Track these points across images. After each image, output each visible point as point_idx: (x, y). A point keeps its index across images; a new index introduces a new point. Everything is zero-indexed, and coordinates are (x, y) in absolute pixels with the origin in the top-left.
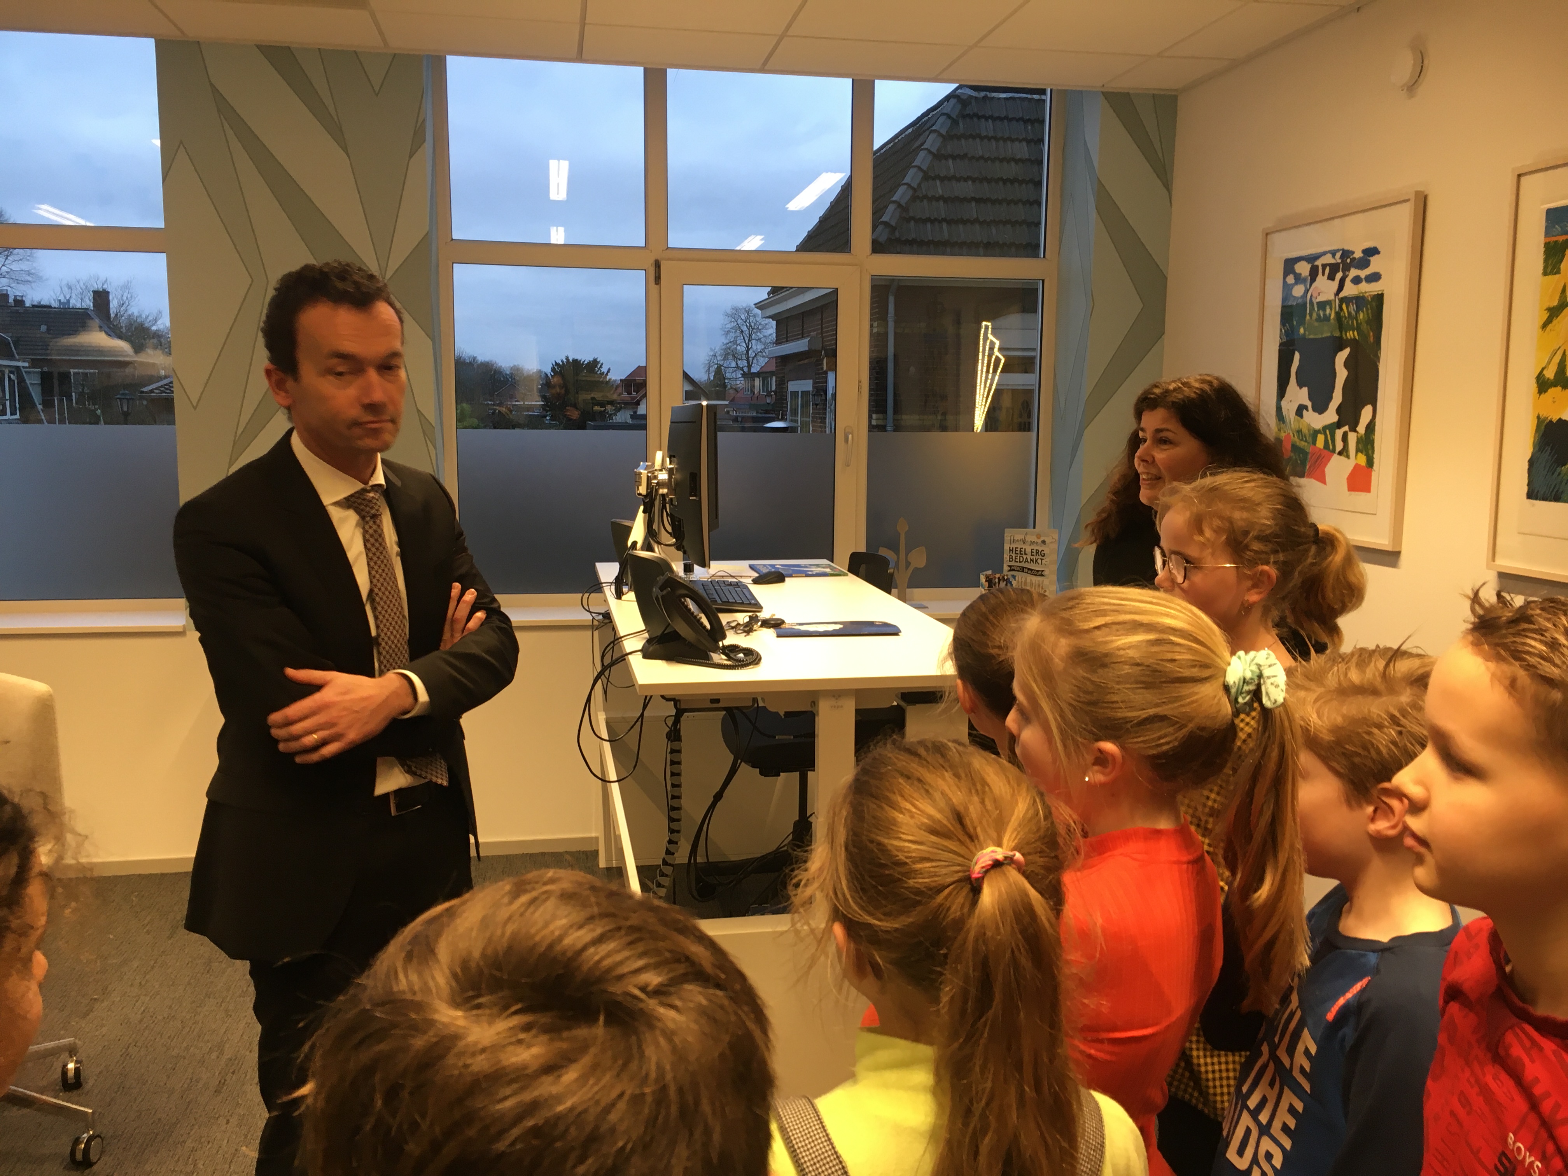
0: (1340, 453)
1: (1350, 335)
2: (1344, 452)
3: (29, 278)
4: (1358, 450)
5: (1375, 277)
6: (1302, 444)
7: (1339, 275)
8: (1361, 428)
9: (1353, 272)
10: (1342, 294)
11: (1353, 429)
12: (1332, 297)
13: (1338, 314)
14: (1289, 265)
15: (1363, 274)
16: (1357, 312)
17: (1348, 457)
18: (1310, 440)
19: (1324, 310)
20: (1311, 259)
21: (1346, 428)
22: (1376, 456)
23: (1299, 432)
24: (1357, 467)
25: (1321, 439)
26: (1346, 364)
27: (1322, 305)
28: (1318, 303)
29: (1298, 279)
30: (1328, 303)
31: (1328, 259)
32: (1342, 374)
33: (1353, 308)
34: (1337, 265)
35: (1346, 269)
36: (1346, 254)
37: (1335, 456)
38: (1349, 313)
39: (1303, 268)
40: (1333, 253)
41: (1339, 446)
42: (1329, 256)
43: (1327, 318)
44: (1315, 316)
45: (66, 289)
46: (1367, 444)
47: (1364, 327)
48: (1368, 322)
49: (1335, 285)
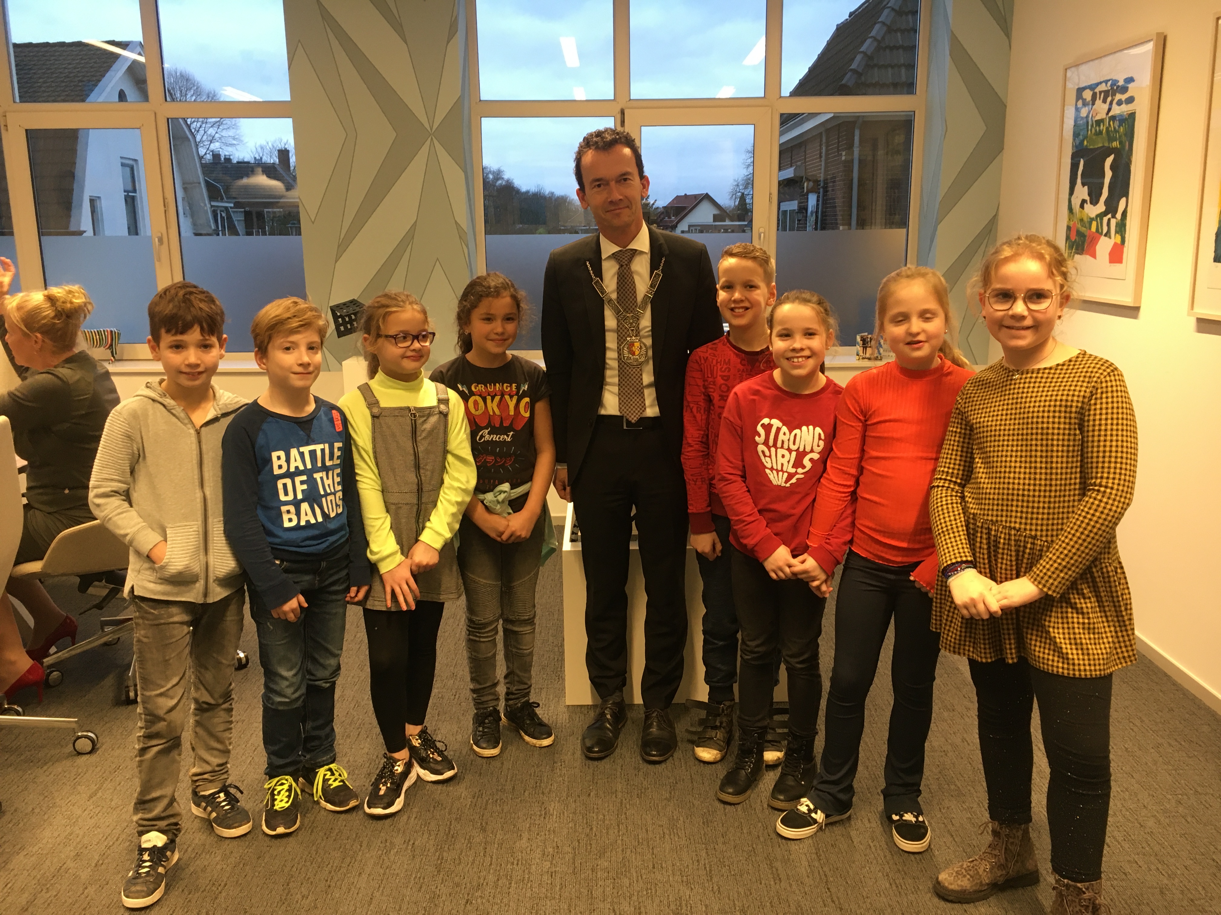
0: (1105, 235)
1: (1116, 144)
2: (1108, 234)
3: (235, 142)
4: (1116, 232)
5: (1131, 100)
6: (1083, 229)
7: (1109, 99)
8: (1119, 216)
9: (1118, 97)
10: (1110, 114)
11: (1114, 217)
12: (1104, 116)
13: (1107, 128)
14: (1080, 91)
15: (1124, 97)
16: (1119, 127)
17: (1110, 238)
18: (1087, 225)
19: (1099, 126)
20: (1092, 87)
21: (1110, 216)
22: (1127, 236)
23: (1082, 220)
24: (1115, 244)
25: (1094, 224)
26: (1112, 168)
27: (1099, 122)
28: (1096, 121)
29: (1085, 104)
30: (1102, 121)
31: (1103, 87)
32: (1108, 174)
33: (1117, 123)
34: (1108, 91)
35: (1114, 95)
36: (1114, 82)
37: (1103, 238)
38: (1115, 128)
39: (1087, 95)
40: (1106, 82)
41: (1105, 230)
42: (1104, 84)
43: (1101, 132)
44: (1093, 131)
45: (259, 149)
46: (1121, 228)
47: (1124, 138)
48: (1125, 135)
49: (1106, 107)
